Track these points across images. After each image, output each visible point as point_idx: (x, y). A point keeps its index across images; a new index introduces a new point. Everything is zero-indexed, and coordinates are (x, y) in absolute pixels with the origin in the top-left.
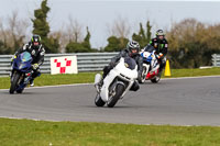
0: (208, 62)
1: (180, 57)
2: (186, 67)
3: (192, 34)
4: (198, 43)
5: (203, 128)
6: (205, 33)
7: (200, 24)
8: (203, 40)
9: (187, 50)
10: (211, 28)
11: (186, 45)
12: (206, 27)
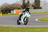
0: (10, 12)
1: (4, 11)
2: (5, 14)
3: (6, 6)
4: (8, 8)
5: (9, 27)
6: (9, 6)
7: (8, 4)
8: (9, 8)
9: (5, 10)
10: (11, 5)
11: (5, 9)
12: (9, 5)
